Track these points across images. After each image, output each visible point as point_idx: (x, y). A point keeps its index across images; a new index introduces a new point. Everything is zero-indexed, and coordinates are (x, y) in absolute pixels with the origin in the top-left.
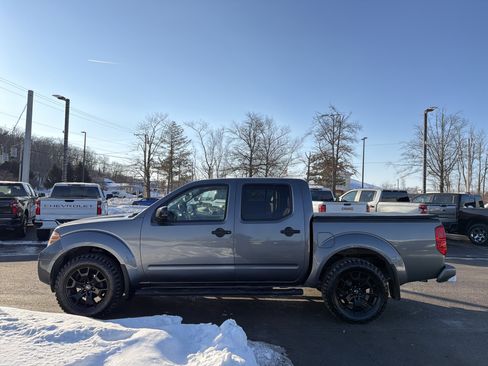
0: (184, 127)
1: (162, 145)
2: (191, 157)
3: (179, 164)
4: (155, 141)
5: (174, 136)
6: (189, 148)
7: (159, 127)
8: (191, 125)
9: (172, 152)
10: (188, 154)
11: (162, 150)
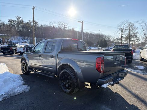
0: (134, 23)
1: (126, 31)
2: (137, 34)
3: (133, 37)
4: (124, 30)
5: (131, 27)
6: (137, 31)
7: (125, 25)
8: (137, 22)
9: (129, 33)
10: (136, 33)
11: (126, 33)
